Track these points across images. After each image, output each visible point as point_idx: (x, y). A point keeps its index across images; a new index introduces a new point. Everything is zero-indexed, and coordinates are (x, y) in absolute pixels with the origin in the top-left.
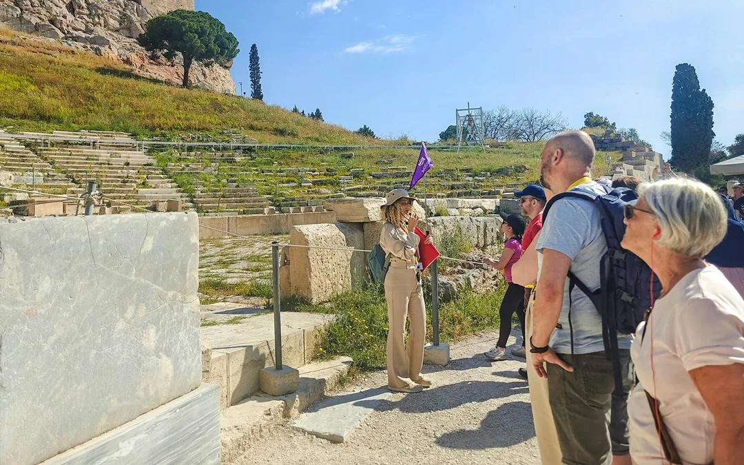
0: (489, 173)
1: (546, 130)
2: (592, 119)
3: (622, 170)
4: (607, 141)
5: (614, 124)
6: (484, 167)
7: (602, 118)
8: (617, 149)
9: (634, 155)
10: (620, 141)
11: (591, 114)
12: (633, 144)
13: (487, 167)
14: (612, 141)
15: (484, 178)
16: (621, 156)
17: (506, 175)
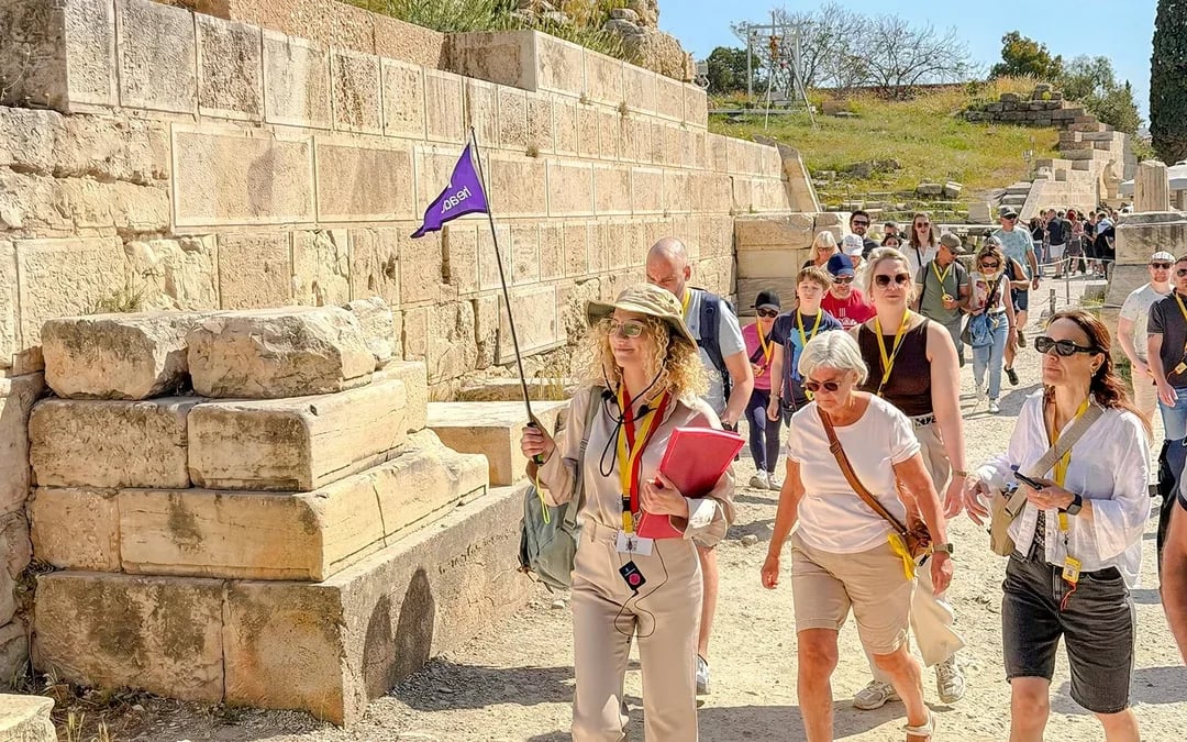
0: (833, 173)
1: (926, 67)
2: (1016, 48)
3: (1048, 173)
4: (1037, 108)
5: (1059, 58)
6: (825, 160)
7: (1035, 45)
8: (1053, 122)
9: (1078, 137)
10: (1059, 107)
11: (1015, 36)
12: (1082, 115)
13: (828, 161)
14: (1045, 107)
15: (827, 182)
16: (1057, 137)
17: (864, 176)
